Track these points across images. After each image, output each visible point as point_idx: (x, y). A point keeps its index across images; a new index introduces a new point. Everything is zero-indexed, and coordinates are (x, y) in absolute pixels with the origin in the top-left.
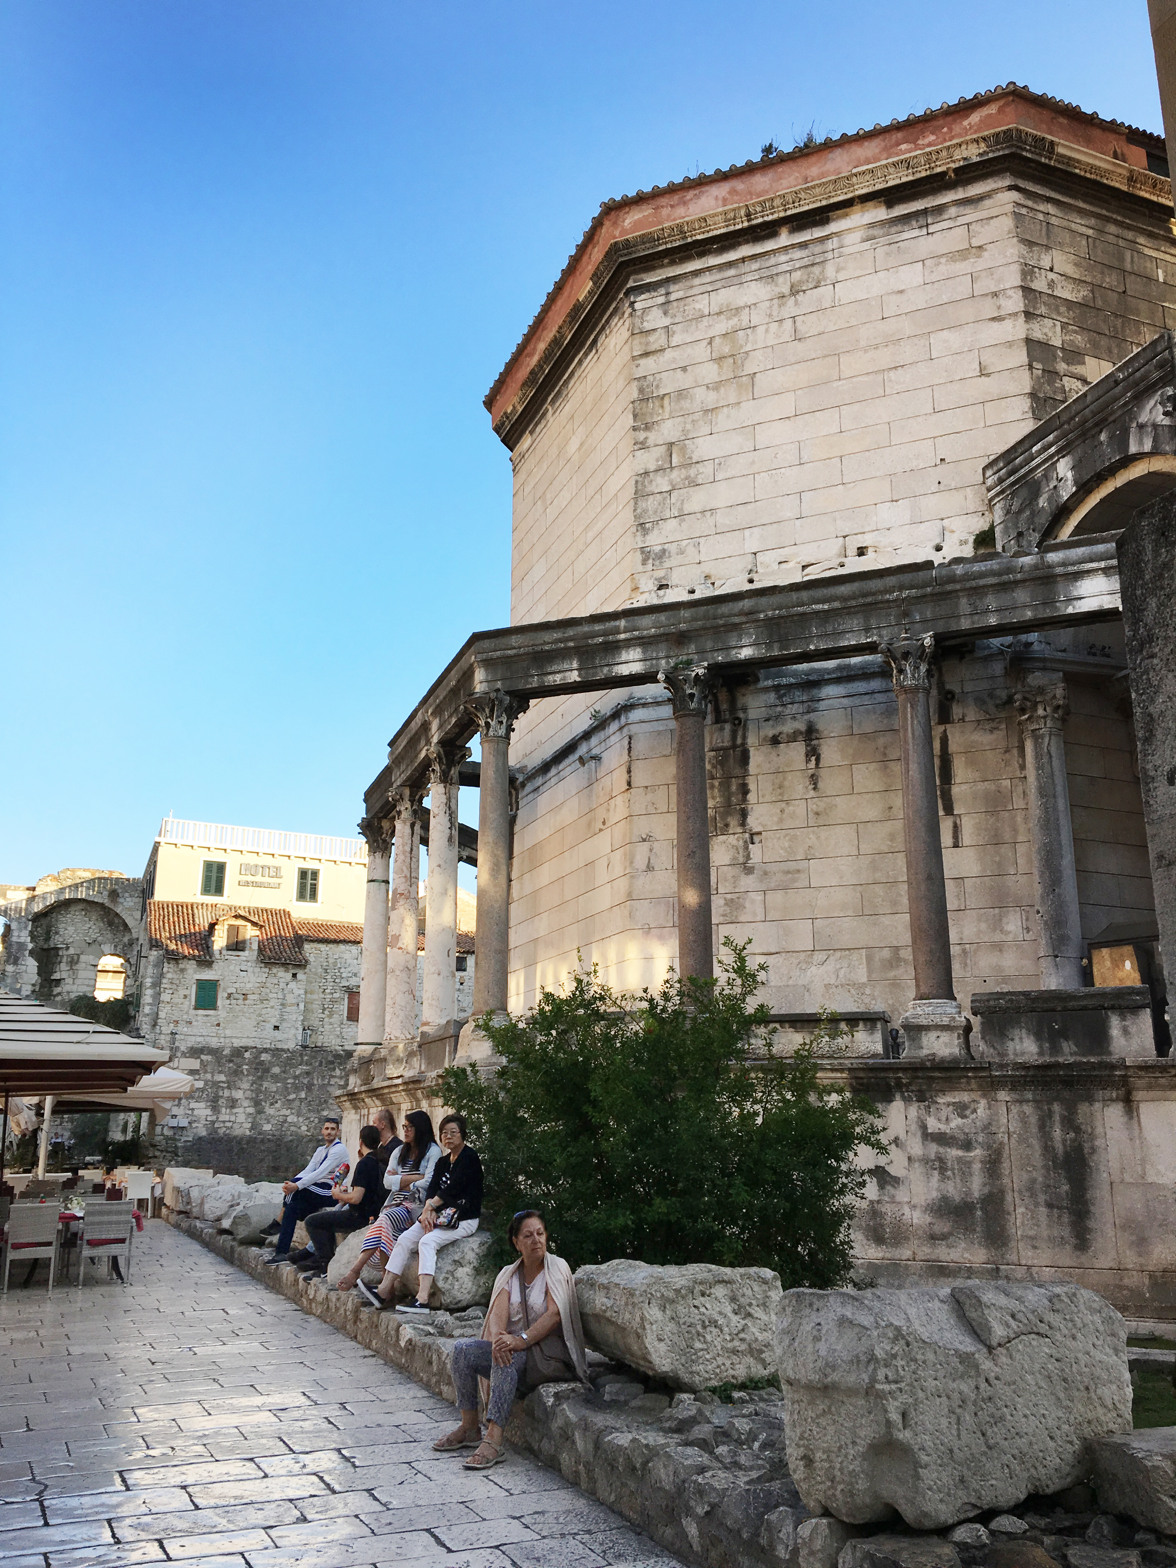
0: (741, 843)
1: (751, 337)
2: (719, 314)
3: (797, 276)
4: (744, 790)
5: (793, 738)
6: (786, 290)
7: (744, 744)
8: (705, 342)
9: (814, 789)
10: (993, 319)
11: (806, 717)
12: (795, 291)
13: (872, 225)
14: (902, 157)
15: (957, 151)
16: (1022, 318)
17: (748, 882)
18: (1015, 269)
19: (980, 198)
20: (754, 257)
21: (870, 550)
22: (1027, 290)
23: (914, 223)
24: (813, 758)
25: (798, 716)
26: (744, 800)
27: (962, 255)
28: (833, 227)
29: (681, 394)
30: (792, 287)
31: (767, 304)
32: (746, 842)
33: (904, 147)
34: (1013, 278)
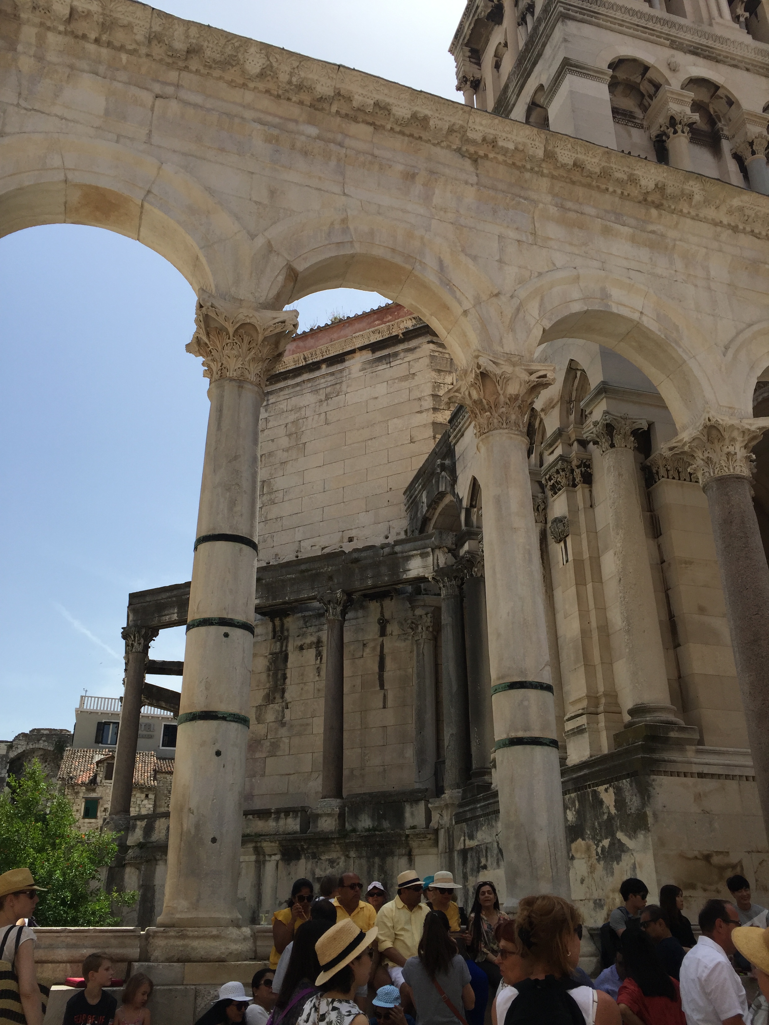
0: (281, 709)
1: (305, 423)
2: (291, 410)
3: (329, 390)
4: (285, 677)
5: (310, 646)
6: (323, 397)
7: (286, 650)
8: (283, 426)
9: (318, 676)
10: (418, 412)
11: (317, 634)
12: (327, 397)
13: (364, 363)
14: (376, 328)
15: (402, 324)
16: (431, 411)
17: (283, 732)
18: (430, 385)
19: (415, 348)
20: (309, 380)
21: (355, 539)
22: (435, 396)
23: (384, 361)
24: (319, 658)
25: (313, 633)
26: (284, 683)
27: (405, 378)
28: (347, 364)
29: (271, 454)
30: (326, 395)
31: (314, 405)
32: (283, 708)
33: (377, 322)
34: (428, 391)
